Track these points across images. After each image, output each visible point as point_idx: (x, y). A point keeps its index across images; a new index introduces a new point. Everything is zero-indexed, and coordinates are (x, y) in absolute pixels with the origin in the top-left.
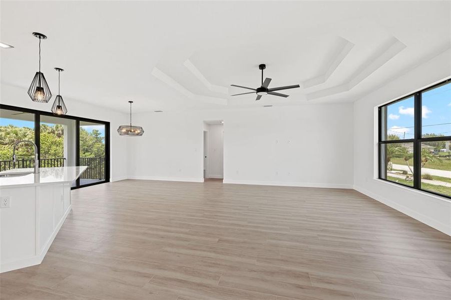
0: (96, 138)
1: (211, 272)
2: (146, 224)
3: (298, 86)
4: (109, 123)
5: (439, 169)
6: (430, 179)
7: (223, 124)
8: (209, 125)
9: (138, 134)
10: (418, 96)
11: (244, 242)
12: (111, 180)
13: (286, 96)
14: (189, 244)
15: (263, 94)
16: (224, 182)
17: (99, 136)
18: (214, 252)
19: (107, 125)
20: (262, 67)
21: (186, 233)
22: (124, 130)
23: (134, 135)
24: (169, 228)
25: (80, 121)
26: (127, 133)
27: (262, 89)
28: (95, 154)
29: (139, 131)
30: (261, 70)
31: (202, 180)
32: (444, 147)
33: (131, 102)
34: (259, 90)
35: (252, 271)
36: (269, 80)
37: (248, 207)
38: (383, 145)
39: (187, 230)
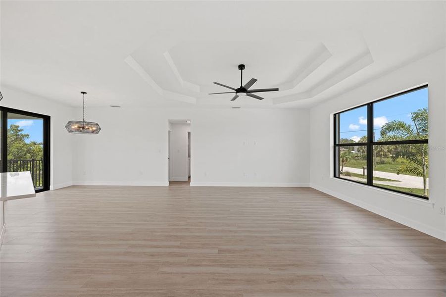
0: (16, 135)
1: (230, 291)
2: (123, 240)
3: (277, 90)
4: (50, 117)
5: (353, 167)
6: (349, 176)
7: (190, 124)
8: (173, 124)
9: (93, 132)
10: (370, 106)
11: (245, 250)
12: (51, 187)
13: (261, 99)
14: (188, 260)
15: (242, 95)
16: (192, 184)
17: (19, 133)
18: (221, 265)
19: (47, 120)
20: (242, 67)
21: (178, 247)
22: (75, 127)
23: (88, 133)
24: (155, 243)
25: (8, 113)
26: (79, 130)
27: (242, 90)
28: (15, 155)
29: (94, 128)
30: (241, 71)
31: (167, 184)
32: (353, 150)
33: (84, 93)
34: (238, 91)
35: (270, 282)
36: (254, 81)
37: (229, 210)
38: (337, 148)
39: (178, 243)
